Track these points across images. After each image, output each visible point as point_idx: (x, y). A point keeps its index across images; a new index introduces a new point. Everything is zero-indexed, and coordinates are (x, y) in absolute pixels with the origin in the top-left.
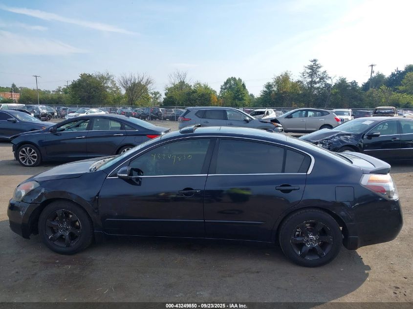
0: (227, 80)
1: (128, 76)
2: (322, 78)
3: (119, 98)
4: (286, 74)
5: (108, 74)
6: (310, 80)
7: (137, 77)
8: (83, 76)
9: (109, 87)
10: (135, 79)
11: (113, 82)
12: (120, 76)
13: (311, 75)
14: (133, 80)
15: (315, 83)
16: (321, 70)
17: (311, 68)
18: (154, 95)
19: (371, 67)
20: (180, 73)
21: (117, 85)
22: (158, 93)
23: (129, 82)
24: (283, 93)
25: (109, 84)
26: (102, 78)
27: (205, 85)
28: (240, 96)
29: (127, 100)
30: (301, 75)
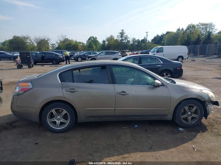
0: (90, 38)
1: (38, 37)
2: (126, 38)
3: (34, 47)
4: (111, 36)
5: (27, 36)
6: (121, 39)
7: (42, 38)
8: (14, 37)
9: (28, 42)
10: (41, 38)
11: (30, 40)
12: (34, 37)
13: (122, 37)
14: (40, 39)
15: (123, 40)
16: (125, 34)
17: (121, 33)
18: (52, 46)
19: (146, 33)
20: (63, 36)
21: (33, 41)
22: (54, 44)
23: (38, 40)
24: (110, 45)
25: (28, 41)
26: (25, 38)
27: (75, 41)
28: (91, 46)
29: (38, 48)
30: (117, 37)
